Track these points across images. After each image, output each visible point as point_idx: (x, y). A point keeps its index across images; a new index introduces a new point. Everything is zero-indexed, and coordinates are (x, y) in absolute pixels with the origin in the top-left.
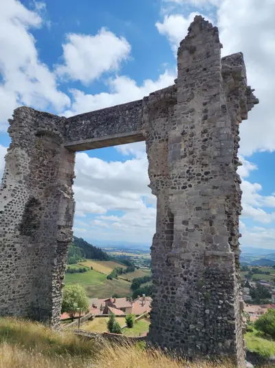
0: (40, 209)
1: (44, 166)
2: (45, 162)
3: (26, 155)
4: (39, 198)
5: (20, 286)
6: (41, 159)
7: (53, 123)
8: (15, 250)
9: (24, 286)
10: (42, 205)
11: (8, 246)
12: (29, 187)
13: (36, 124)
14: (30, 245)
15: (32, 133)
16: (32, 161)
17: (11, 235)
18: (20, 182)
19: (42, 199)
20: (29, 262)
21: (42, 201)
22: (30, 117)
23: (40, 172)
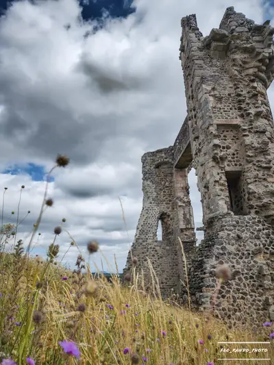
0: (171, 219)
1: (167, 187)
2: (167, 184)
3: (151, 184)
4: (168, 211)
5: (166, 279)
6: (163, 183)
7: (163, 155)
8: (156, 251)
9: (170, 279)
10: (171, 216)
11: (151, 248)
12: (158, 205)
13: (154, 161)
14: (168, 248)
15: (152, 168)
16: (156, 187)
17: (151, 241)
18: (151, 203)
19: (170, 211)
20: (170, 260)
21: (170, 213)
22: (148, 158)
23: (164, 192)
